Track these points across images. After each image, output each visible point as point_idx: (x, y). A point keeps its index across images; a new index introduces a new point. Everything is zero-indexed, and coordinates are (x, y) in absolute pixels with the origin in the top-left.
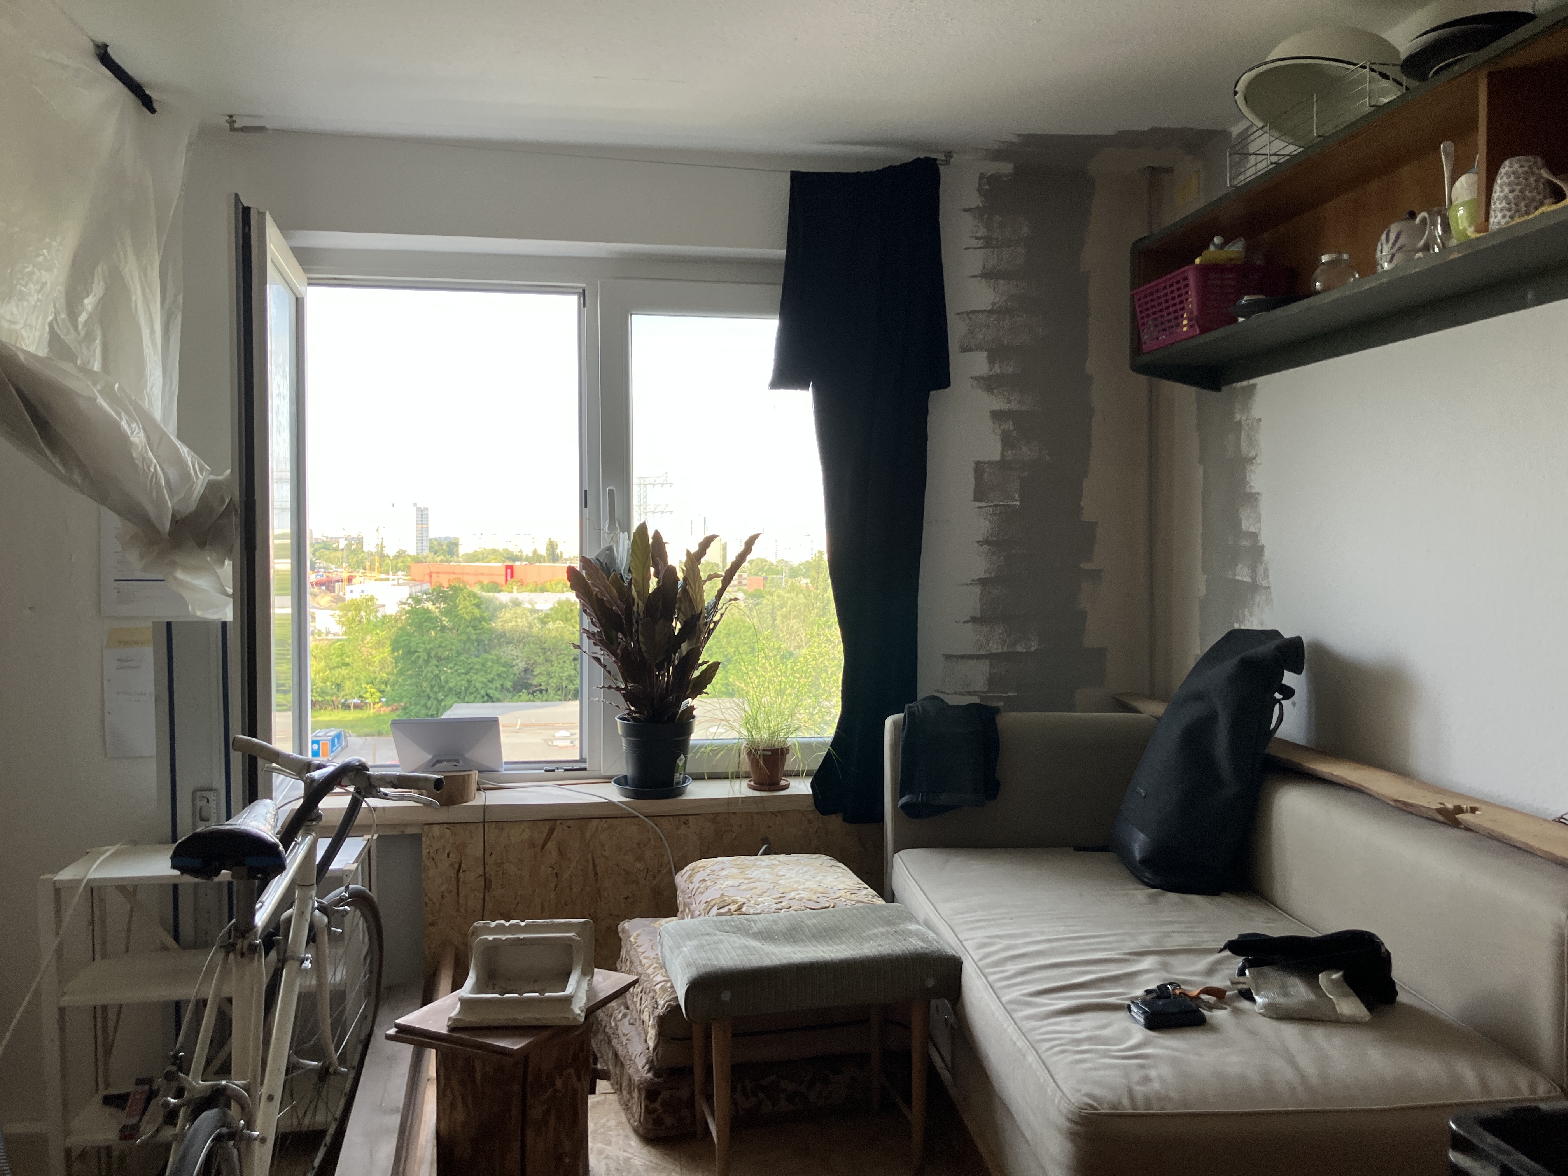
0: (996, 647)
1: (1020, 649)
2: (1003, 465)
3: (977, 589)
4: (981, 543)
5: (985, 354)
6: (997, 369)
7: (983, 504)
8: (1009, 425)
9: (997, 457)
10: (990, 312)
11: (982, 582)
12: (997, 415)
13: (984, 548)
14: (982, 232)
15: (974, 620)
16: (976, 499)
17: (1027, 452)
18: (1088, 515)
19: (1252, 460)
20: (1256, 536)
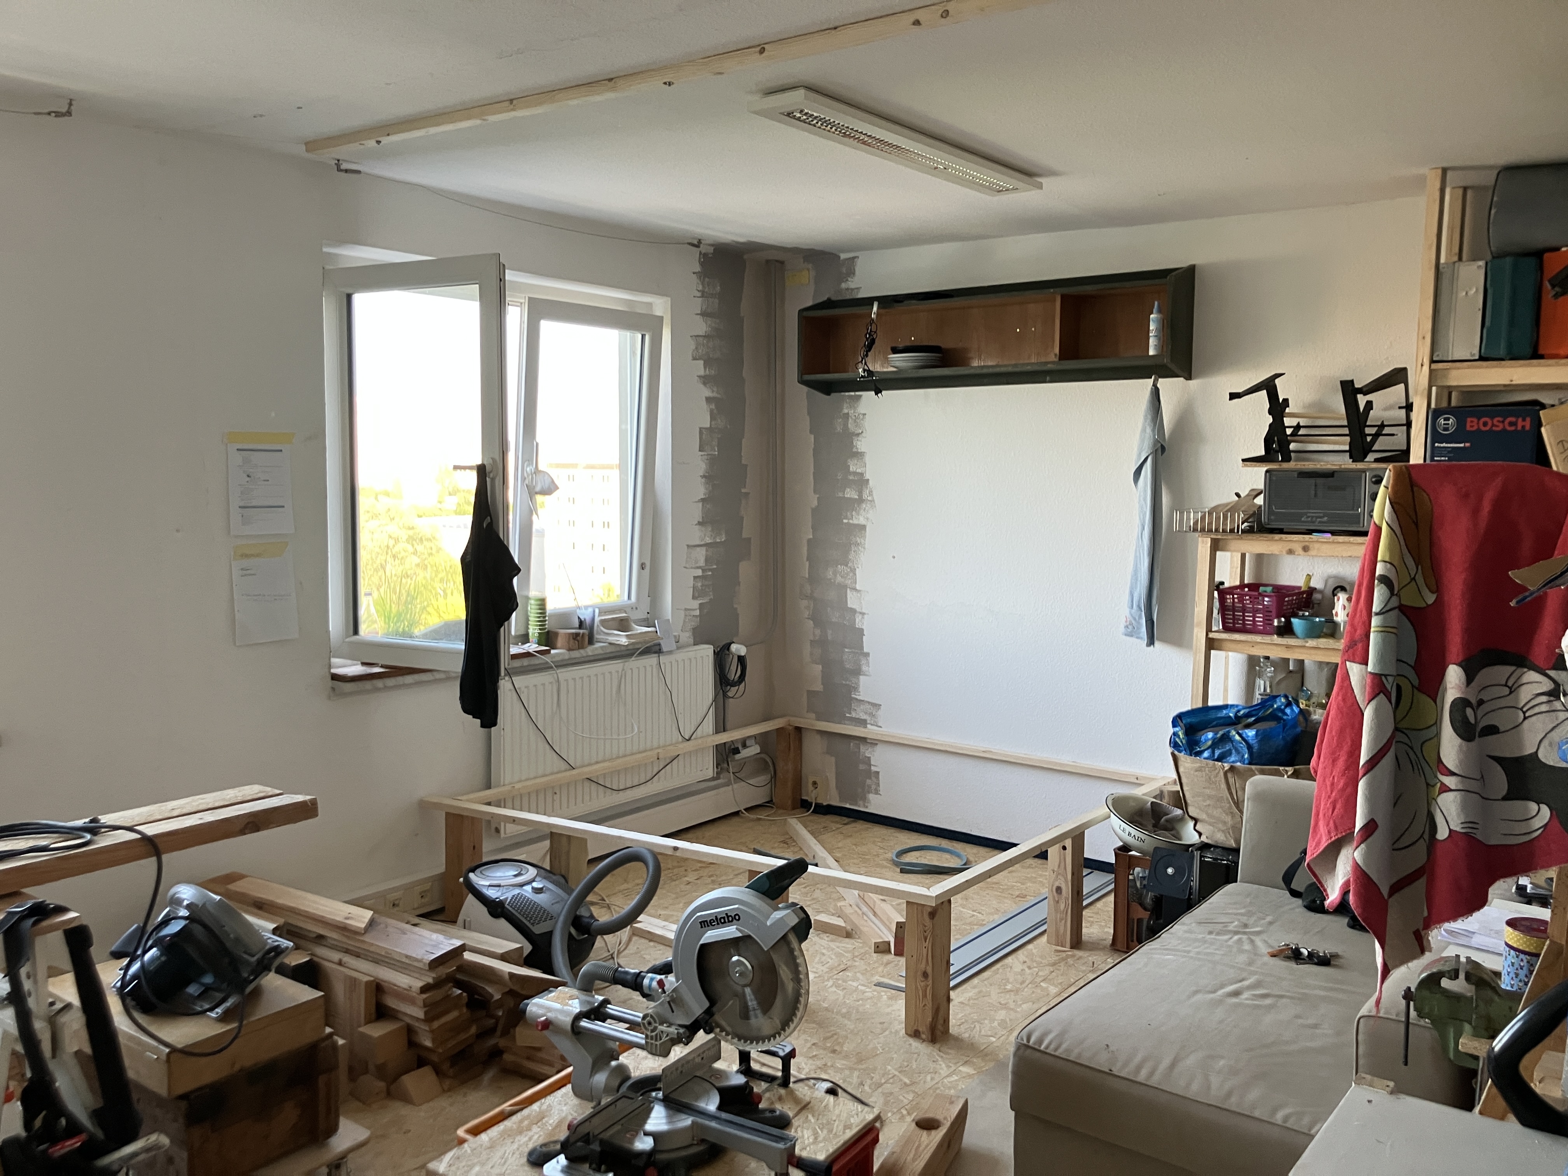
0: (708, 540)
1: (718, 540)
2: (710, 430)
3: (700, 504)
4: (703, 477)
5: (702, 362)
6: (707, 372)
7: (703, 453)
8: (713, 406)
9: (708, 425)
10: (704, 336)
11: (703, 500)
12: (708, 400)
13: (703, 480)
14: (700, 288)
15: (699, 523)
16: (701, 450)
17: (720, 422)
18: (744, 461)
19: (858, 435)
20: (862, 474)
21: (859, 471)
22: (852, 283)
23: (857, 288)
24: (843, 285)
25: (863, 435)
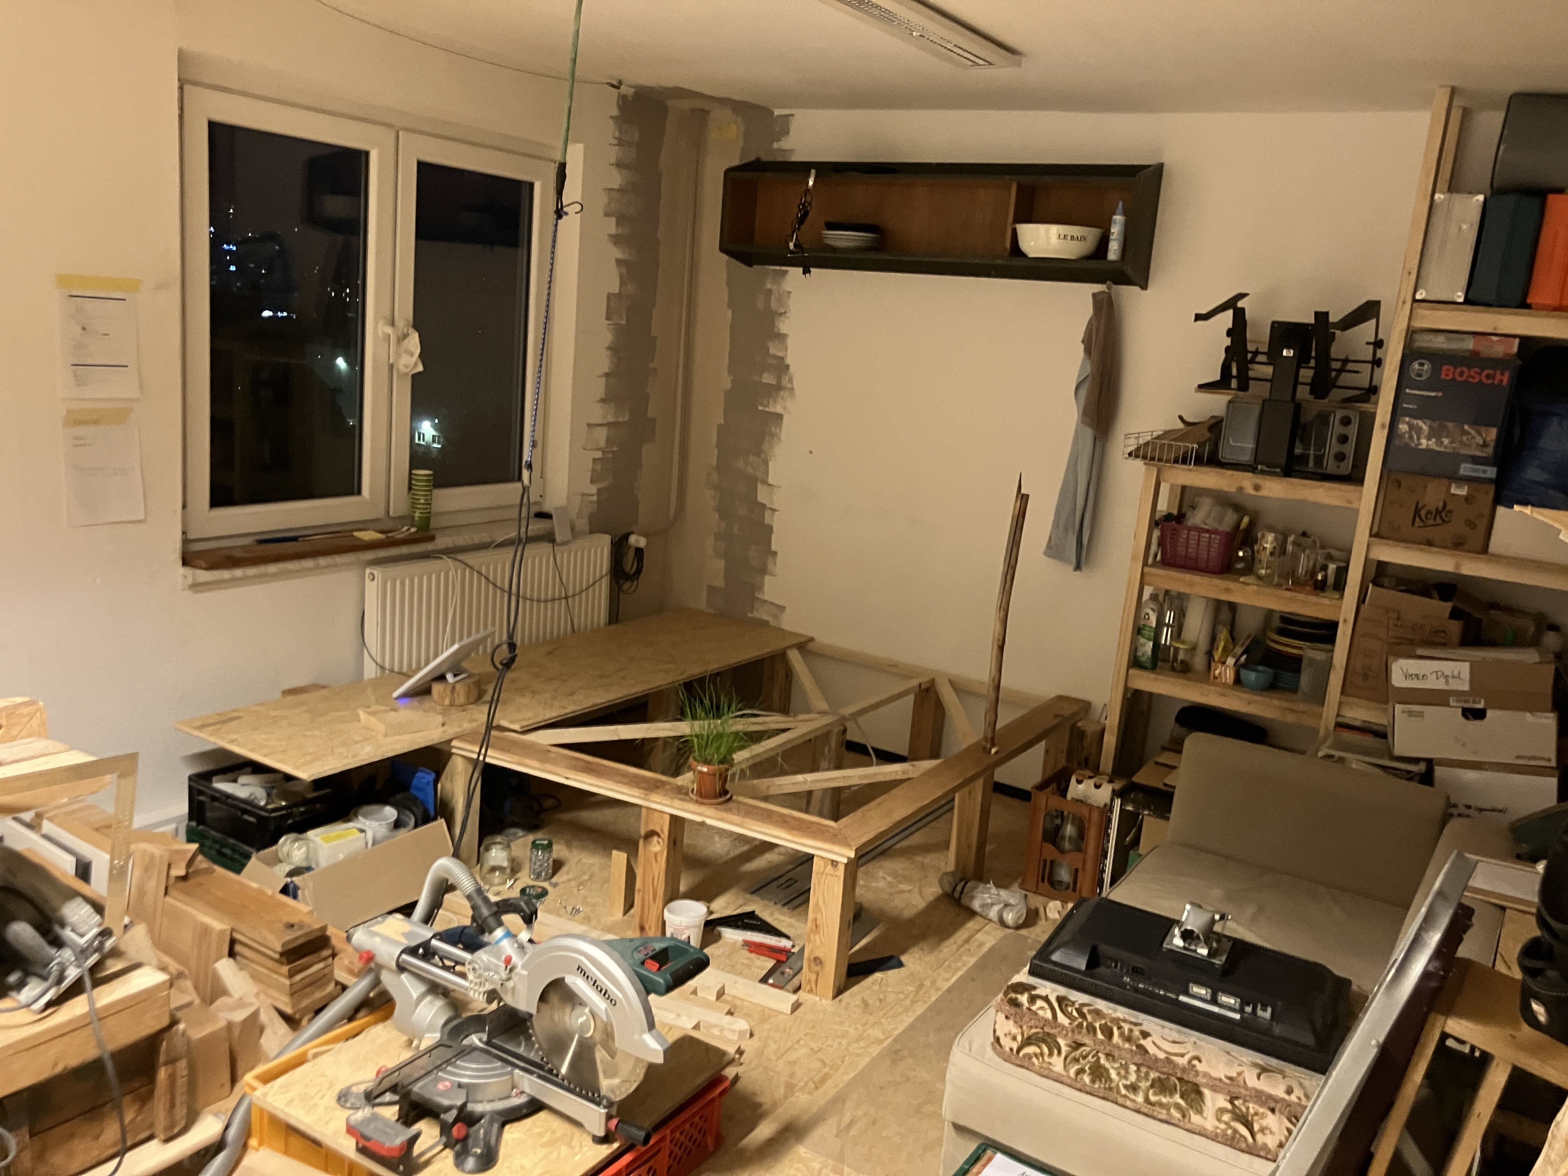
0: (611, 419)
1: (621, 419)
2: (619, 296)
3: (604, 380)
4: (609, 348)
5: (613, 220)
6: (620, 231)
7: (610, 323)
8: (624, 270)
9: (617, 291)
10: (619, 190)
11: (607, 375)
12: (619, 262)
13: (608, 353)
14: (617, 135)
15: (602, 401)
16: (607, 319)
17: (631, 289)
18: (654, 333)
19: (781, 314)
20: (783, 358)
21: (780, 354)
22: (785, 144)
23: (790, 150)
24: (775, 145)
25: (788, 315)
